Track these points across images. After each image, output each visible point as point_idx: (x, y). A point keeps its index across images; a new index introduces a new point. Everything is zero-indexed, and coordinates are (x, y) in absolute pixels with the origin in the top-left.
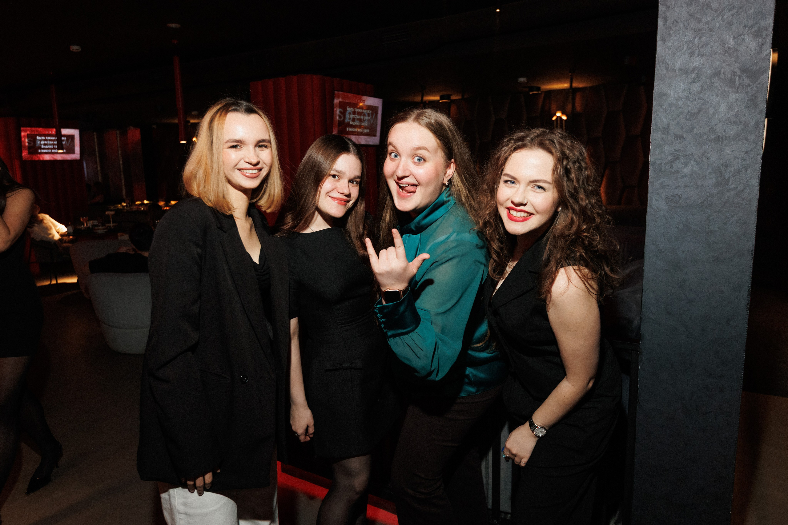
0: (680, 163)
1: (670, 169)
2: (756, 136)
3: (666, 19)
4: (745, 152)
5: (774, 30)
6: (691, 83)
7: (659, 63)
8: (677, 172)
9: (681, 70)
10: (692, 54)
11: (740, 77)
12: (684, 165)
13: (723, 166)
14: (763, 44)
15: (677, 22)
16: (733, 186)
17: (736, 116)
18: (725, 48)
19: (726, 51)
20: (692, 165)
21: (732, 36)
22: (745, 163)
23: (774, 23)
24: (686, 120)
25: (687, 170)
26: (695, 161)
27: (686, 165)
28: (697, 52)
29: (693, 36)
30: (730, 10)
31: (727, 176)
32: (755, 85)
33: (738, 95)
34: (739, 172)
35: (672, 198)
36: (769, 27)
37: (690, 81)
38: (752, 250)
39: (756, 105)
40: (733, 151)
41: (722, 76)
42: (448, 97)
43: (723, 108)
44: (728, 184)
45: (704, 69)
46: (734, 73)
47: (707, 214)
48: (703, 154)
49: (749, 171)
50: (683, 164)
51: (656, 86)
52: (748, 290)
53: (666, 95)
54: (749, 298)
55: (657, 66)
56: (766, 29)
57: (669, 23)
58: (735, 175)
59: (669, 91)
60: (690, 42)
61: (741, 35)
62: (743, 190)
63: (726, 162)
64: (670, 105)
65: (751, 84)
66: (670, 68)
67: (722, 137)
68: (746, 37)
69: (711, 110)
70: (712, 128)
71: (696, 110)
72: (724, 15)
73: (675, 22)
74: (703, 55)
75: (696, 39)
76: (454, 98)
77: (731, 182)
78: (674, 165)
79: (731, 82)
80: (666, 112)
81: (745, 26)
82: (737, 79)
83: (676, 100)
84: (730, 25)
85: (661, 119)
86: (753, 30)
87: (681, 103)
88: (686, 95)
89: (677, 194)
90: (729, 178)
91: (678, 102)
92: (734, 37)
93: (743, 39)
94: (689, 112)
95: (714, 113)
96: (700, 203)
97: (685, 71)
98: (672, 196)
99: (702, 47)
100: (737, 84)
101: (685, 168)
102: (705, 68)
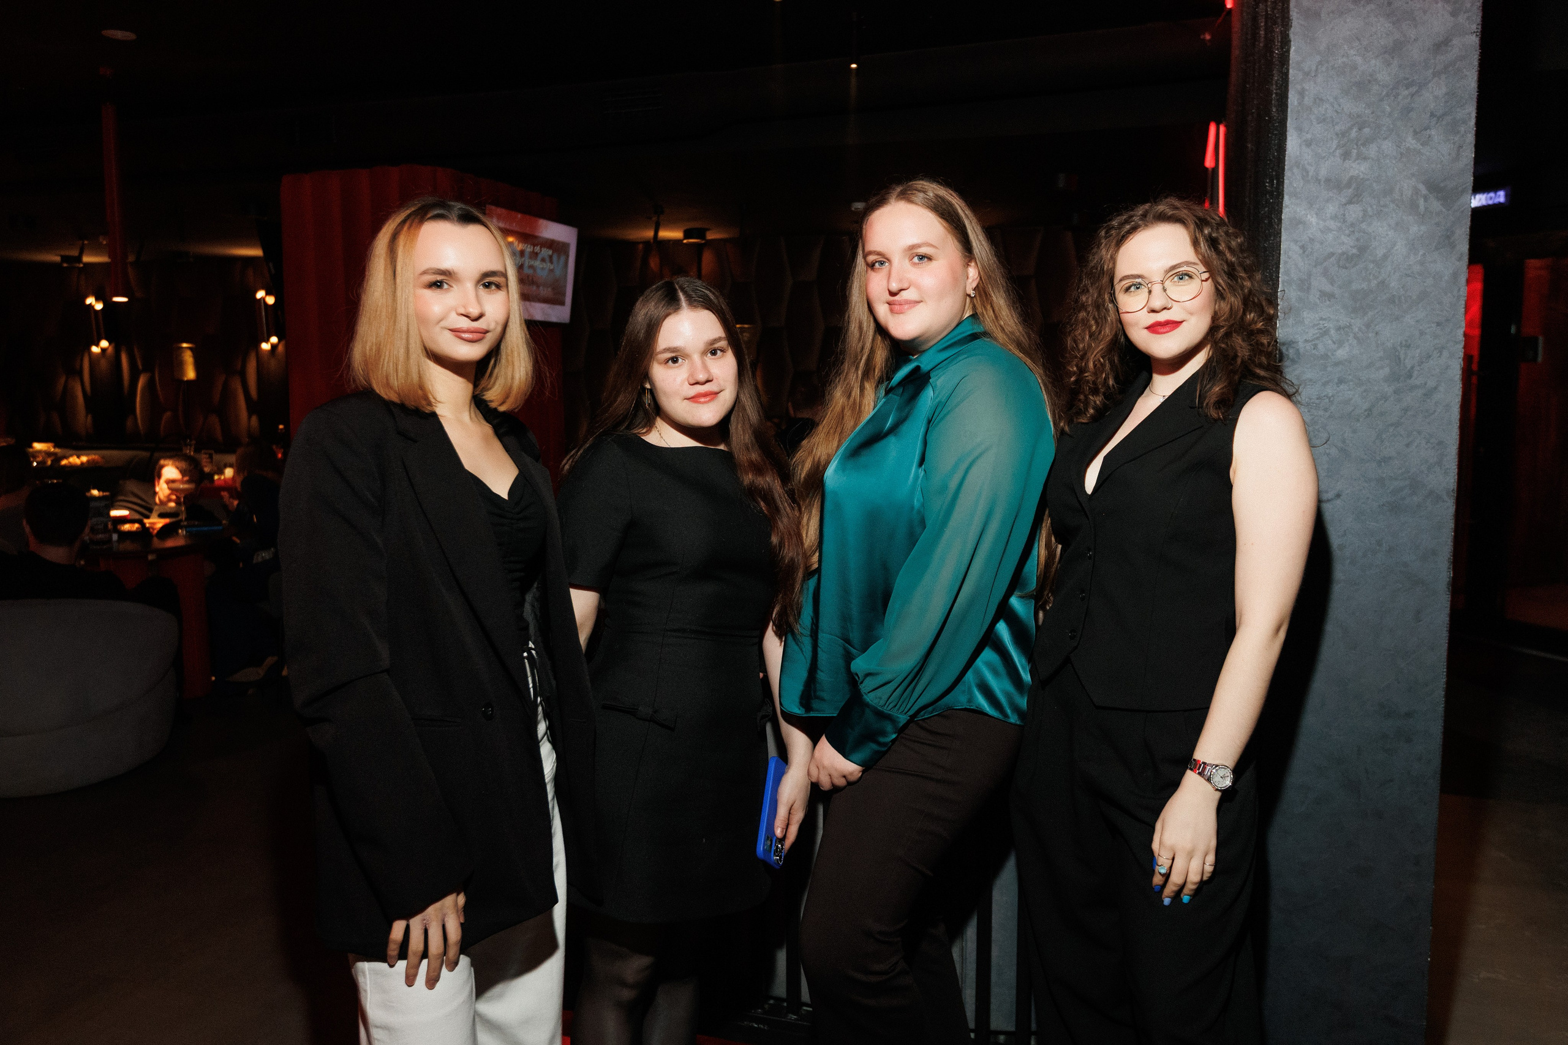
0: (1330, 342)
1: (1313, 352)
2: (1454, 297)
3: (1302, 94)
4: (1437, 323)
5: (1477, 124)
6: (1345, 204)
7: (1291, 169)
8: (1325, 357)
9: (1328, 180)
10: (1346, 156)
11: (1426, 198)
12: (1336, 345)
13: (1401, 347)
14: (1461, 147)
15: (1321, 100)
16: (1418, 382)
17: (1422, 263)
18: (1400, 148)
19: (1401, 154)
20: (1350, 345)
21: (1411, 130)
22: (1436, 341)
23: (1477, 113)
24: (1339, 266)
25: (1342, 353)
26: (1356, 337)
27: (1340, 344)
28: (1354, 152)
29: (1349, 125)
30: (1407, 87)
31: (1408, 363)
32: (1450, 212)
33: (1423, 228)
34: (1429, 357)
35: (1317, 401)
36: (1470, 119)
37: (1344, 201)
38: (1453, 490)
39: (1453, 246)
40: (1417, 321)
41: (1396, 196)
42: (700, 233)
43: (1401, 248)
44: (1410, 376)
45: (1367, 182)
46: (1416, 191)
47: (1377, 430)
48: (1368, 326)
49: (1445, 353)
50: (1334, 343)
51: (1287, 206)
52: (1449, 558)
53: (1304, 223)
54: (1450, 572)
55: (1287, 174)
56: (1464, 122)
57: (1307, 101)
58: (1422, 363)
59: (1309, 216)
60: (1344, 134)
61: (1426, 129)
62: (1436, 388)
63: (1406, 341)
64: (1312, 240)
65: (1444, 210)
66: (1310, 178)
67: (1400, 298)
68: (1433, 132)
69: (1380, 253)
70: (1383, 282)
71: (1355, 251)
72: (1398, 94)
73: (1318, 101)
74: (1365, 159)
75: (1355, 130)
76: (711, 236)
77: (1416, 373)
78: (1320, 346)
79: (1413, 206)
80: (1304, 252)
81: (1432, 115)
82: (1421, 202)
83: (1322, 232)
84: (1407, 111)
85: (1296, 265)
86: (1444, 123)
87: (1330, 236)
88: (1339, 224)
89: (1326, 396)
90: (1412, 368)
91: (1325, 236)
92: (1415, 131)
93: (1430, 136)
94: (1343, 253)
95: (1385, 257)
96: (1366, 410)
97: (1334, 184)
98: (1318, 399)
99: (1364, 145)
100: (1422, 208)
101: (1338, 348)
102: (1368, 179)
